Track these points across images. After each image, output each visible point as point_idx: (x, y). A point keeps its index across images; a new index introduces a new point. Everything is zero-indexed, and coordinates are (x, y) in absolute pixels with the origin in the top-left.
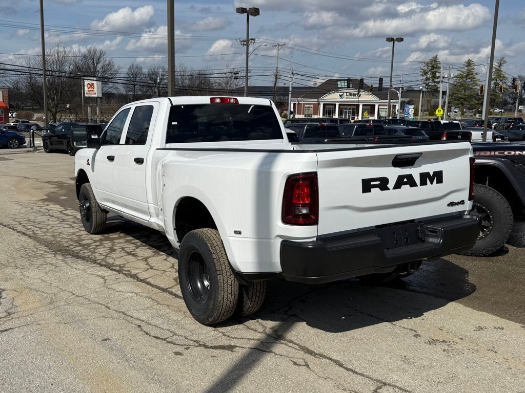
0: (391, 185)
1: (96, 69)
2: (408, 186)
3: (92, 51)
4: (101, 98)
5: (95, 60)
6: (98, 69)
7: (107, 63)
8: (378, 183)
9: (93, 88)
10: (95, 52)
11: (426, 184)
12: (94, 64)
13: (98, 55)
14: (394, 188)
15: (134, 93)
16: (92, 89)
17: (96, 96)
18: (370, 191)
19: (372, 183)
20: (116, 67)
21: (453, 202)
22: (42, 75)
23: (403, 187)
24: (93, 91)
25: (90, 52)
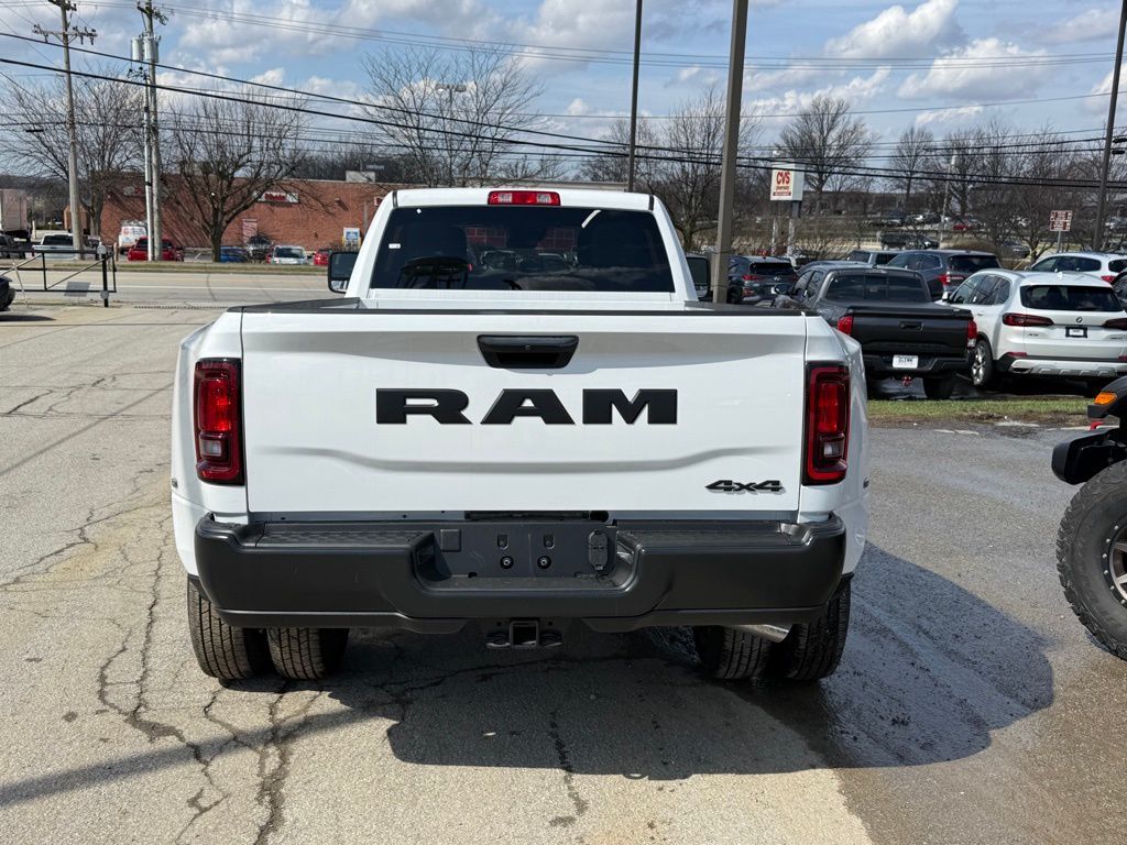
0: (476, 410)
1: (824, 140)
2: (539, 420)
3: (822, 105)
4: (800, 202)
5: (825, 122)
6: (829, 141)
7: (850, 127)
8: (434, 403)
9: (788, 182)
10: (827, 105)
11: (608, 420)
12: (822, 133)
13: (833, 111)
14: (485, 422)
15: (908, 190)
16: (785, 185)
17: (790, 198)
18: (403, 421)
19: (410, 402)
20: (868, 136)
21: (729, 483)
22: (627, 156)
23: (518, 420)
24: (785, 188)
25: (816, 106)
